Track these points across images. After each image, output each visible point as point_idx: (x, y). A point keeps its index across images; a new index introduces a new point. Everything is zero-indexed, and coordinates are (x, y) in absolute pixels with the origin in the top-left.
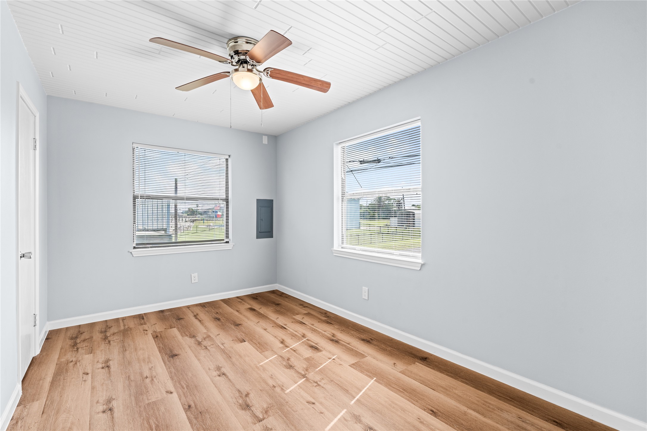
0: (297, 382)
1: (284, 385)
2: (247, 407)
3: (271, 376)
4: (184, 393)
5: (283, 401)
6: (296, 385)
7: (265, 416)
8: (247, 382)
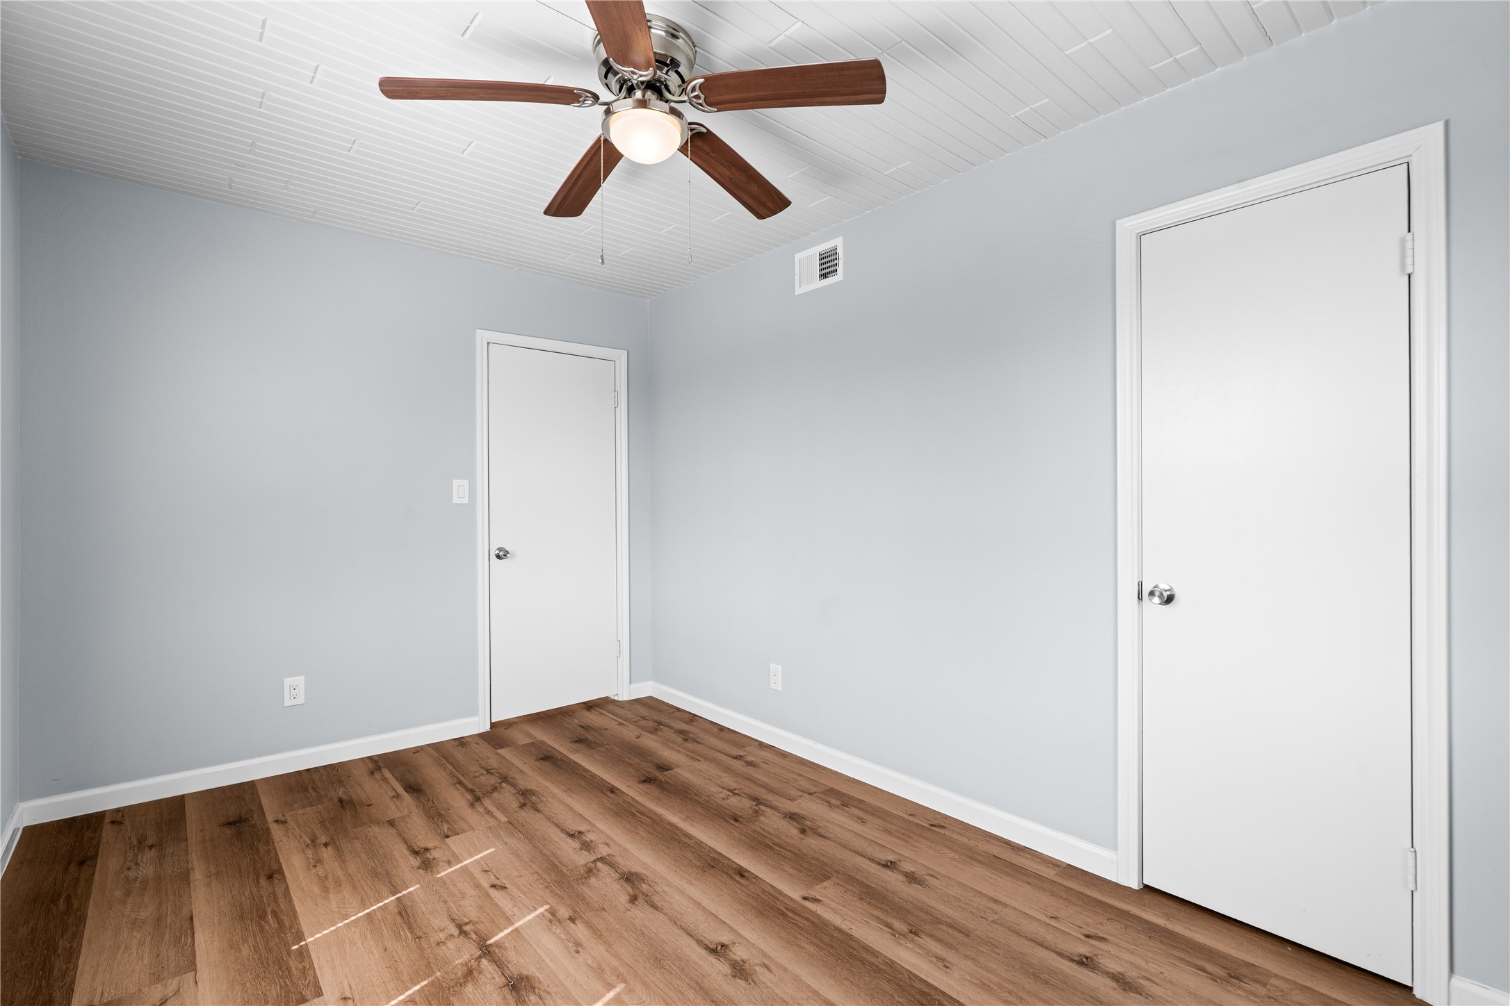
0: (511, 932)
1: (548, 924)
2: (630, 878)
3: (579, 949)
4: (778, 900)
5: (556, 889)
6: (517, 925)
7: (593, 866)
8: (641, 930)
